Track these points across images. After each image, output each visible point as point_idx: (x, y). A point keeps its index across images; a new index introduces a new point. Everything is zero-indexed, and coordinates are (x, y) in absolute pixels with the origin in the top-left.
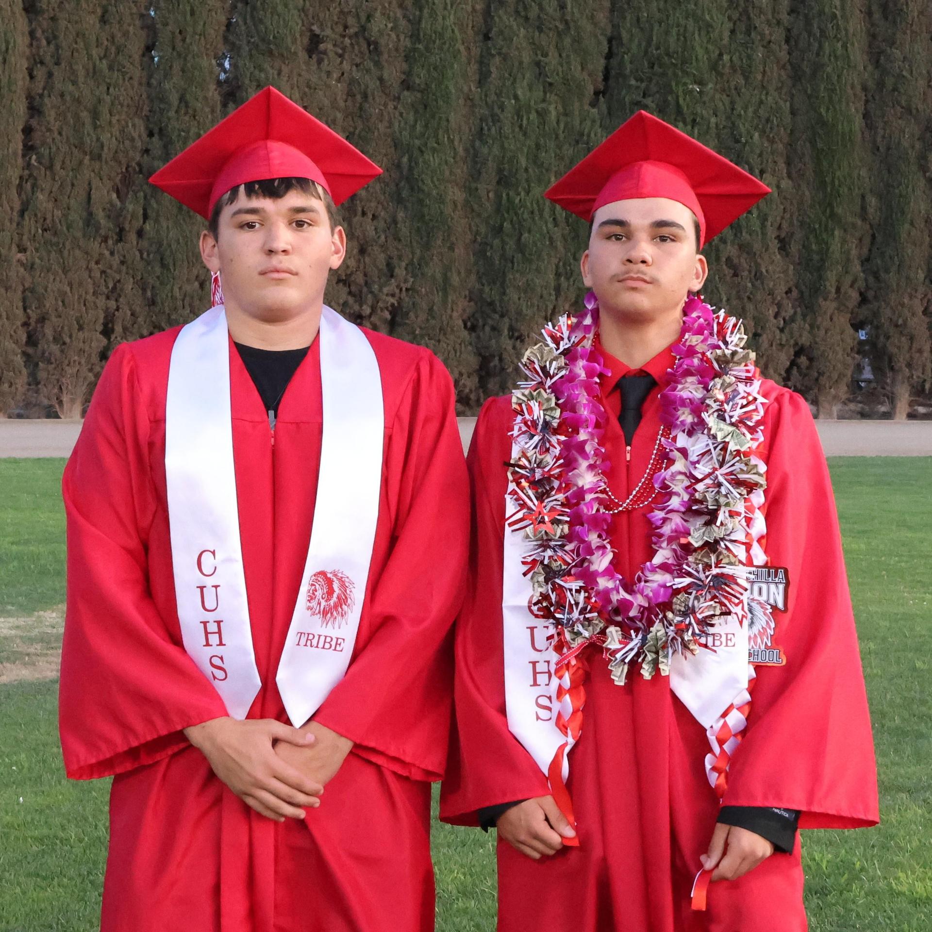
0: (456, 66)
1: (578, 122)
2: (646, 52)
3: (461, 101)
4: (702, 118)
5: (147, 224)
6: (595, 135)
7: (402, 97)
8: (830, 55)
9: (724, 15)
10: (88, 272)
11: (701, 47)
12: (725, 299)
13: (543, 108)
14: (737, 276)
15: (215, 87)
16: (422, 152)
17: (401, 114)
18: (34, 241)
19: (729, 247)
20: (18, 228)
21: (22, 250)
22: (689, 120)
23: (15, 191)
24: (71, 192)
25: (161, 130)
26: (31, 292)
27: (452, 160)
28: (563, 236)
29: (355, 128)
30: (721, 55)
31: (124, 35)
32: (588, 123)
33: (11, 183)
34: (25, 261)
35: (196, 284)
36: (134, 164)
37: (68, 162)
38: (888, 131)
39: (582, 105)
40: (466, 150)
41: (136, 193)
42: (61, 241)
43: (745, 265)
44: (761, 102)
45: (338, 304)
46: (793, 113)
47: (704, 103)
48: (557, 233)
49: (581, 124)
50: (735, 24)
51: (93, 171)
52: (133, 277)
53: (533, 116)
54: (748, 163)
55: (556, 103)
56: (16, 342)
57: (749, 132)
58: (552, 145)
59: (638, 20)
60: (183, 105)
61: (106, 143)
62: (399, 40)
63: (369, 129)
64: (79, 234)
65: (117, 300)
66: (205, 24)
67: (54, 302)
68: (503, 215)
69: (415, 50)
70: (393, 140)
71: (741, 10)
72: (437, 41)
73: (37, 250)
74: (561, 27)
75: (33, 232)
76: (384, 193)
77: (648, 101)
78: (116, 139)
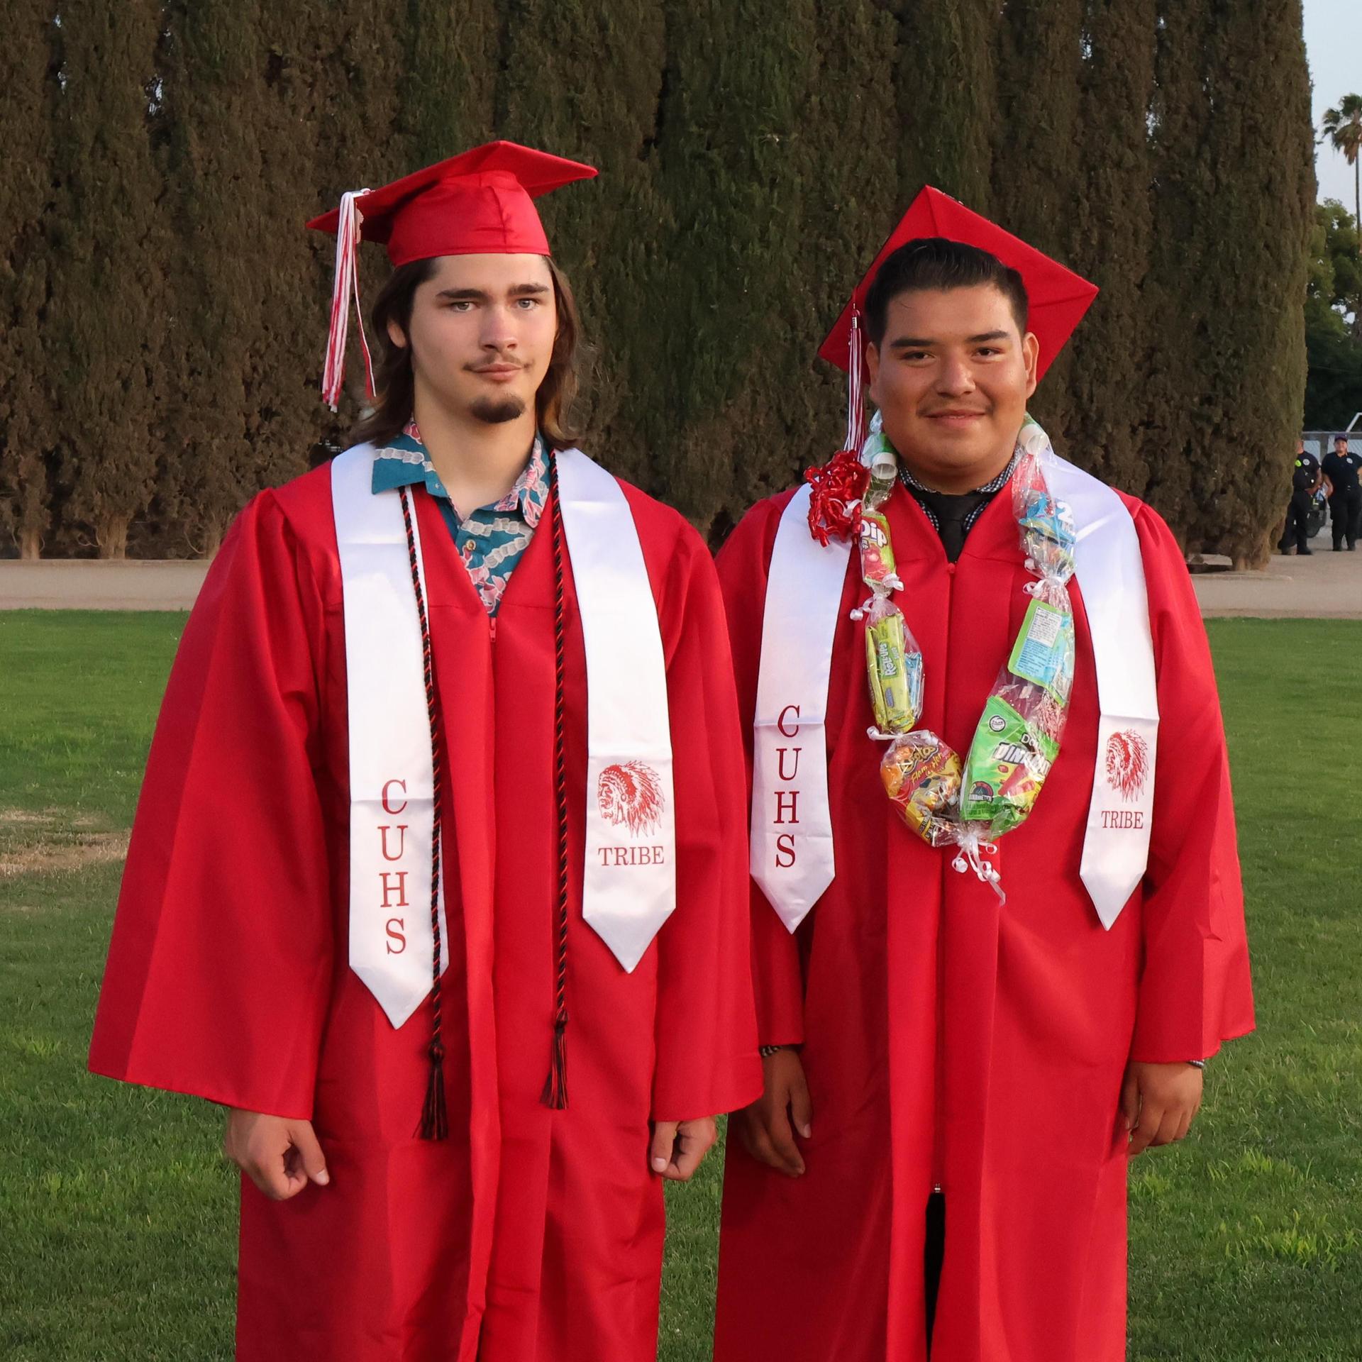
0: (462, 103)
1: (623, 178)
2: (712, 89)
4: (784, 178)
5: (52, 303)
6: (645, 197)
7: (391, 142)
8: (948, 99)
9: (813, 45)
11: (783, 85)
12: (811, 413)
14: (827, 384)
15: (142, 123)
17: (390, 164)
22: (766, 180)
25: (70, 179)
28: (603, 327)
29: (330, 182)
30: (808, 96)
31: (20, 50)
32: (636, 181)
35: (118, 384)
36: (34, 221)
38: (1021, 200)
39: (627, 158)
41: (35, 260)
44: (860, 158)
45: (306, 411)
46: (901, 173)
47: (786, 158)
49: (625, 184)
50: (826, 55)
52: (34, 375)
54: (842, 237)
57: (843, 198)
58: (589, 207)
59: (701, 47)
60: (98, 146)
62: (387, 66)
65: (11, 403)
66: (129, 37)
69: (409, 80)
71: (834, 38)
72: (439, 70)
74: (601, 54)
76: (368, 267)
77: (714, 154)
78: (9, 188)
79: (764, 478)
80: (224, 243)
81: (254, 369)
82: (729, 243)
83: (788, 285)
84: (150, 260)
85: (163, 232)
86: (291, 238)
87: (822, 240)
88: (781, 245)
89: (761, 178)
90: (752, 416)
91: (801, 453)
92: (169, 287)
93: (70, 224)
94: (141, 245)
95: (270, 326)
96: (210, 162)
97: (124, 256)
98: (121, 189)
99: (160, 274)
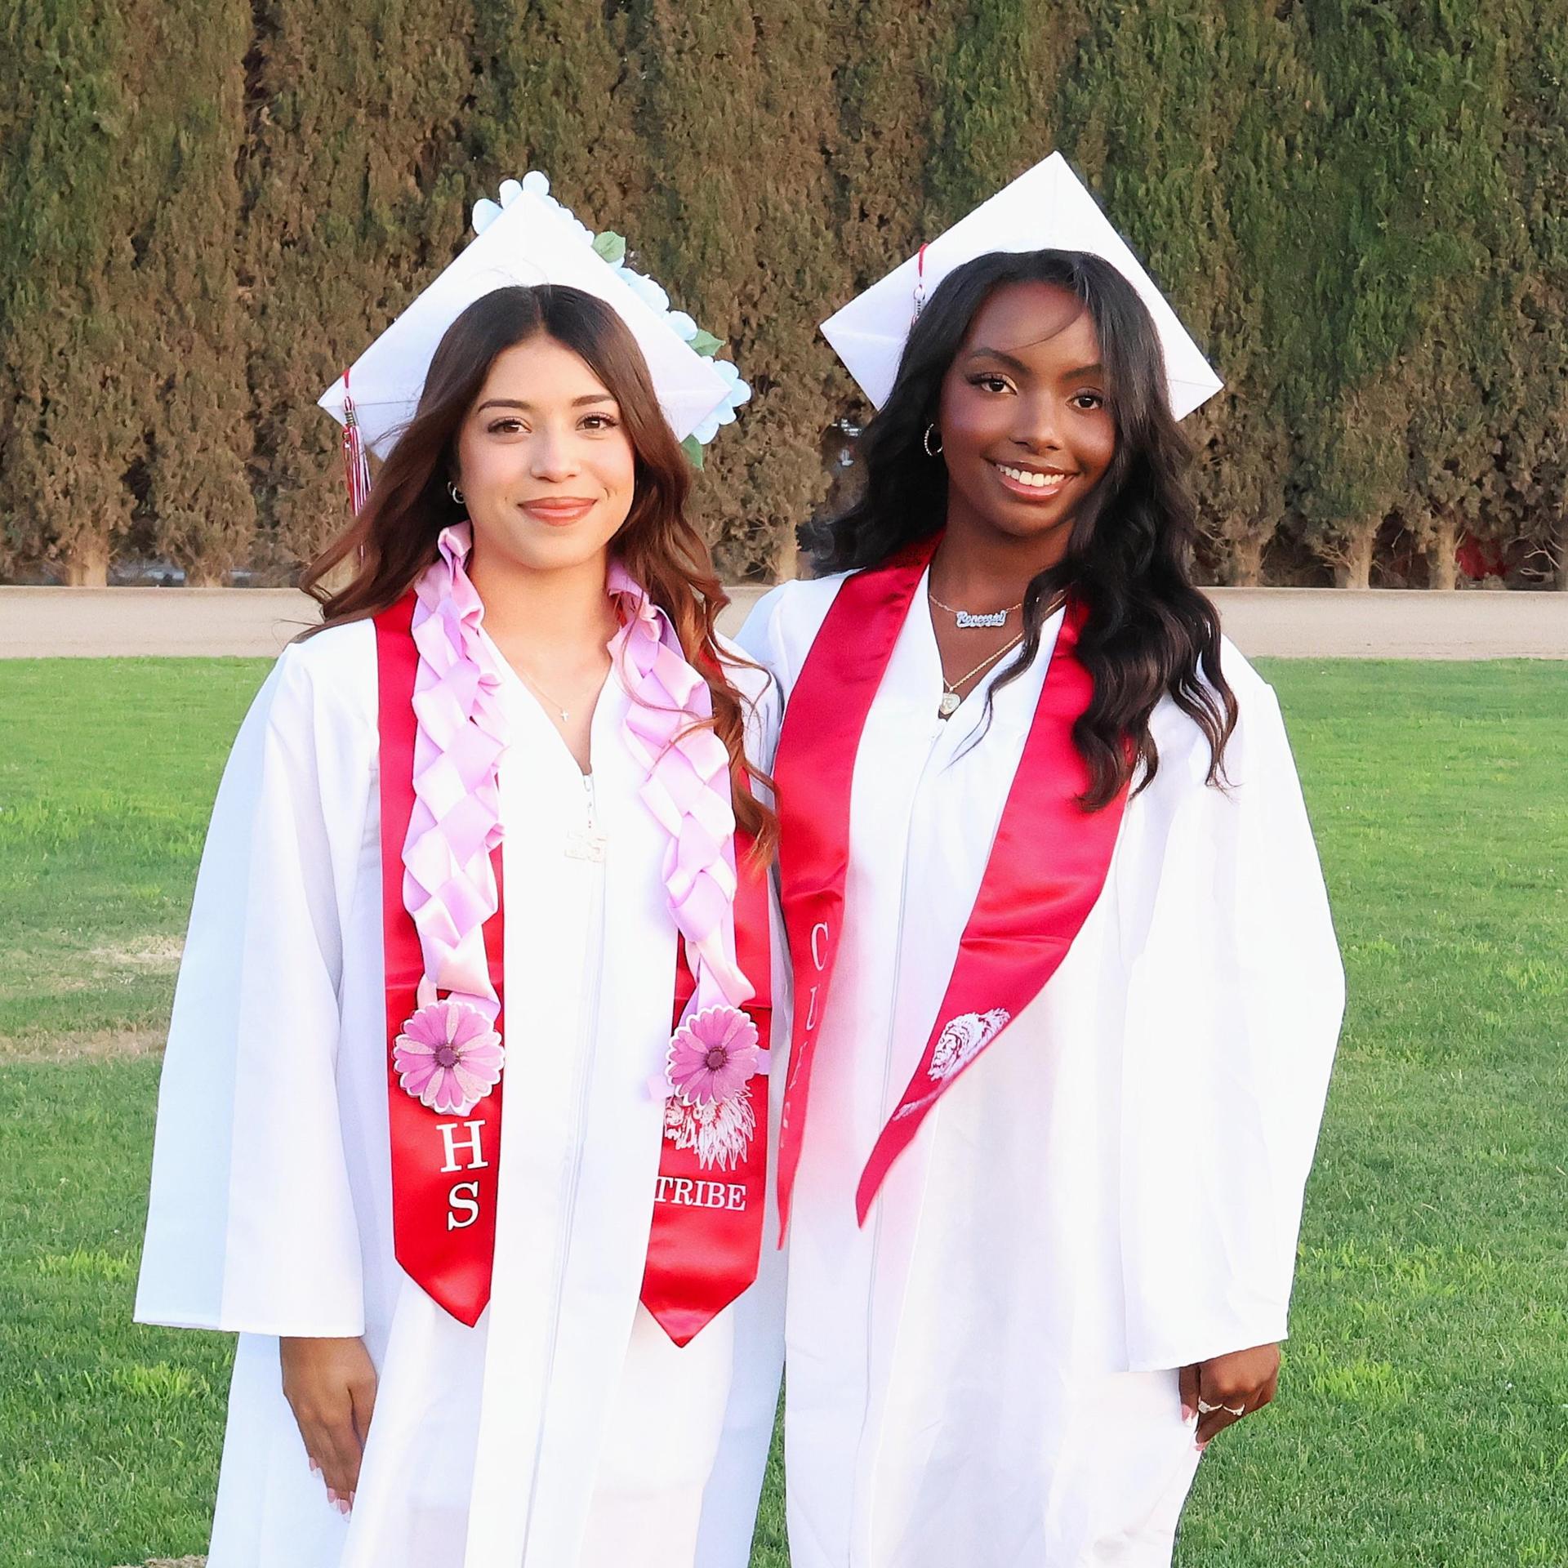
1: (1255, 46)
3: (1042, 8)
4: (1482, 41)
6: (1285, 71)
10: (364, 322)
12: (1519, 373)
13: (1190, 21)
14: (1542, 331)
16: (970, 102)
17: (932, 33)
18: (267, 264)
19: (1528, 278)
20: (237, 242)
21: (246, 280)
22: (1457, 45)
23: (231, 171)
24: (332, 176)
25: (495, 60)
26: (263, 357)
27: (1025, 119)
28: (1225, 255)
29: (848, 58)
32: (1274, 49)
33: (222, 157)
34: (250, 302)
36: (446, 122)
37: (326, 117)
39: (1262, 16)
40: (1051, 99)
41: (450, 176)
42: (315, 264)
43: (1557, 312)
45: (817, 379)
47: (1486, 12)
48: (1215, 252)
49: (1258, 54)
51: (373, 135)
53: (1173, 35)
55: (1215, 12)
56: (236, 449)
58: (1208, 88)
60: (534, 14)
61: (396, 84)
63: (874, 60)
64: (349, 253)
67: (303, 376)
68: (1117, 218)
70: (917, 80)
73: (272, 281)
75: (264, 248)
76: (901, 177)
77: (1383, 10)
78: (414, 77)
79: (1451, 465)
80: (704, 145)
81: (745, 322)
82: (1405, 136)
83: (1486, 193)
84: (603, 170)
85: (621, 132)
86: (796, 138)
87: (1535, 128)
88: (1478, 136)
89: (1451, 41)
90: (1435, 378)
91: (1503, 431)
92: (629, 209)
93: (493, 126)
94: (590, 151)
95: (766, 261)
96: (685, 34)
97: (568, 167)
98: (566, 76)
99: (616, 191)
